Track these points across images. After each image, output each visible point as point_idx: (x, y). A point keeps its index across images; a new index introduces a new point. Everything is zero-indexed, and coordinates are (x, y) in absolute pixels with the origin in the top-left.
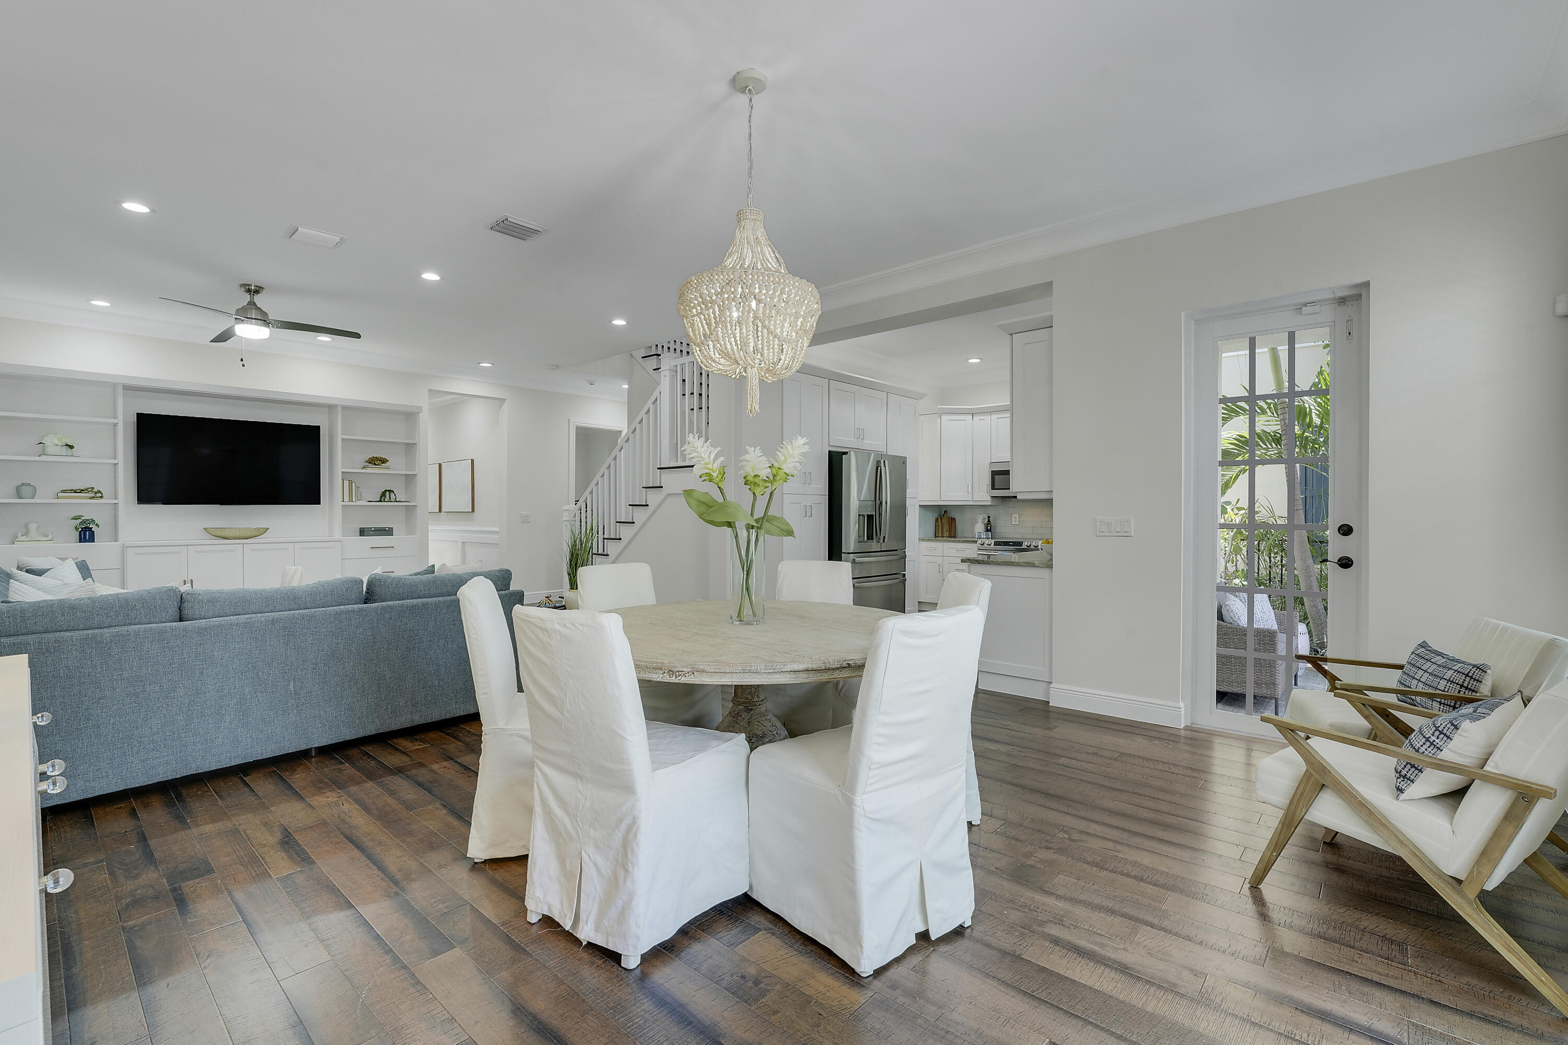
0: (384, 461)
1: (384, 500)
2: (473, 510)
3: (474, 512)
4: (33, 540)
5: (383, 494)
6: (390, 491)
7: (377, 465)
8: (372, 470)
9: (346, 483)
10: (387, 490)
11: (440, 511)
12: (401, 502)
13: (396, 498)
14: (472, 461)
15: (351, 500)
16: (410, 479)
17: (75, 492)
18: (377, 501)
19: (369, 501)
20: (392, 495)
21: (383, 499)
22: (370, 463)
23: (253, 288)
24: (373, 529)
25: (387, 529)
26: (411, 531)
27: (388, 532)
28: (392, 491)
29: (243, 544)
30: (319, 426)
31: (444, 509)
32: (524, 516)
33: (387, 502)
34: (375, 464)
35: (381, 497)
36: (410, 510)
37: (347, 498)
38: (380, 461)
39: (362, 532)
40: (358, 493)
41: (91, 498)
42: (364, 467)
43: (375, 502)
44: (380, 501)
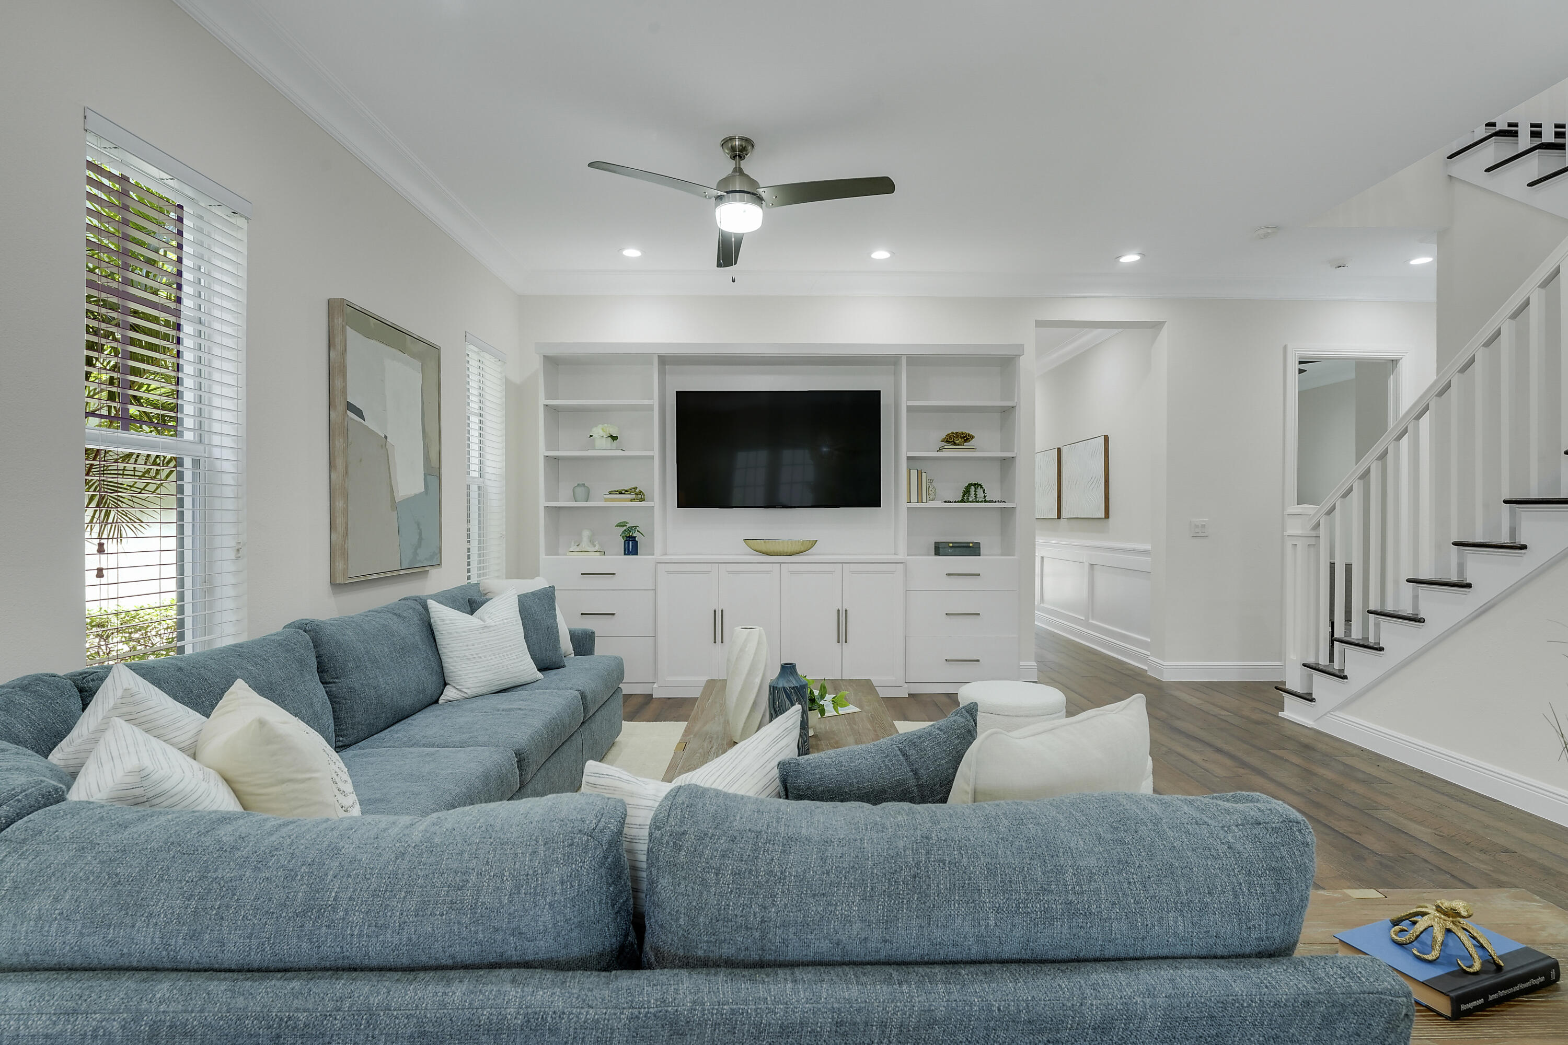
0: (967, 438)
1: (968, 499)
2: (1107, 515)
3: (1108, 518)
4: (583, 550)
5: (967, 491)
6: (977, 485)
7: (958, 445)
8: (951, 452)
9: (914, 473)
10: (970, 485)
11: (1059, 517)
12: (992, 501)
13: (985, 497)
14: (1106, 438)
15: (920, 500)
16: (1006, 464)
17: (621, 493)
18: (958, 502)
19: (945, 502)
20: (980, 491)
21: (966, 498)
22: (947, 442)
23: (737, 143)
24: (951, 545)
25: (971, 545)
26: (1007, 549)
27: (972, 549)
28: (980, 485)
29: (781, 563)
30: (880, 391)
31: (1064, 515)
32: (1197, 526)
33: (971, 502)
34: (955, 444)
35: (963, 496)
36: (1007, 514)
37: (914, 497)
38: (961, 437)
39: (939, 549)
40: (930, 489)
41: (632, 500)
42: (940, 450)
43: (955, 502)
44: (962, 501)
